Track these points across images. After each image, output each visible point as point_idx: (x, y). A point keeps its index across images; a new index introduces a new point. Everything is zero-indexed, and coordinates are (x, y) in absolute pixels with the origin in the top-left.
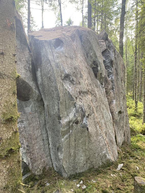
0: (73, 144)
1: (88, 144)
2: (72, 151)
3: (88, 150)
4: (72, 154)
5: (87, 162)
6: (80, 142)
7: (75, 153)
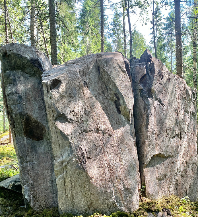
0: (69, 185)
1: (88, 187)
2: (69, 193)
3: (89, 195)
4: (69, 196)
5: (89, 207)
6: (78, 184)
7: (72, 195)
